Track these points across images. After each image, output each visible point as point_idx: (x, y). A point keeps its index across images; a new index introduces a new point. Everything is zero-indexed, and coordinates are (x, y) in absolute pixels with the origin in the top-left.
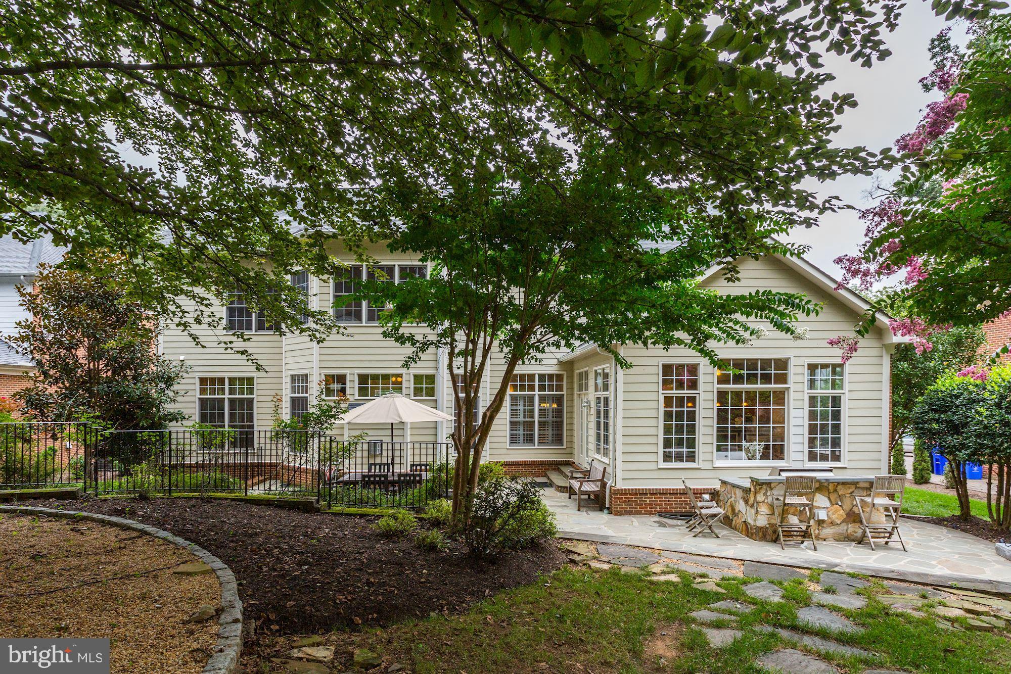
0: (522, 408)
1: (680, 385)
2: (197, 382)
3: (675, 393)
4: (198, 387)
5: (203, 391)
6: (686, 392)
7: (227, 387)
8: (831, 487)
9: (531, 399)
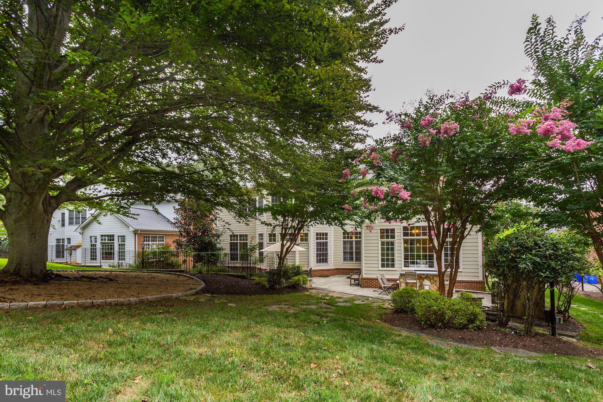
0: (348, 246)
1: (387, 237)
2: (229, 236)
3: (385, 240)
4: (229, 238)
5: (231, 240)
6: (390, 240)
7: (239, 238)
8: (431, 277)
9: (352, 242)
